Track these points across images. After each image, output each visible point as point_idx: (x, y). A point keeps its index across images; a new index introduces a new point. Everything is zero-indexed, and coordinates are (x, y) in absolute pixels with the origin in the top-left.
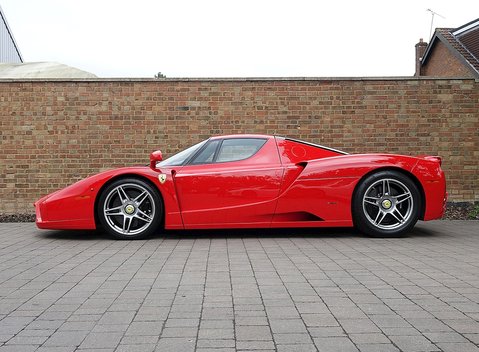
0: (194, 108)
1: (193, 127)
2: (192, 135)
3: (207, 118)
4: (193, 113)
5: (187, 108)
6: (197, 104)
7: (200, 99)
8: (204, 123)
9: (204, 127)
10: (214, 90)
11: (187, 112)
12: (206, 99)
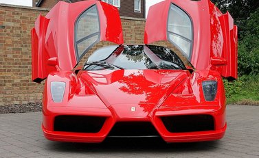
0: (9, 27)
1: (9, 41)
2: (7, 47)
3: (18, 35)
4: (8, 31)
5: (4, 27)
6: (11, 24)
7: (14, 21)
8: (16, 39)
9: (16, 42)
10: (23, 15)
11: (4, 30)
12: (18, 21)
